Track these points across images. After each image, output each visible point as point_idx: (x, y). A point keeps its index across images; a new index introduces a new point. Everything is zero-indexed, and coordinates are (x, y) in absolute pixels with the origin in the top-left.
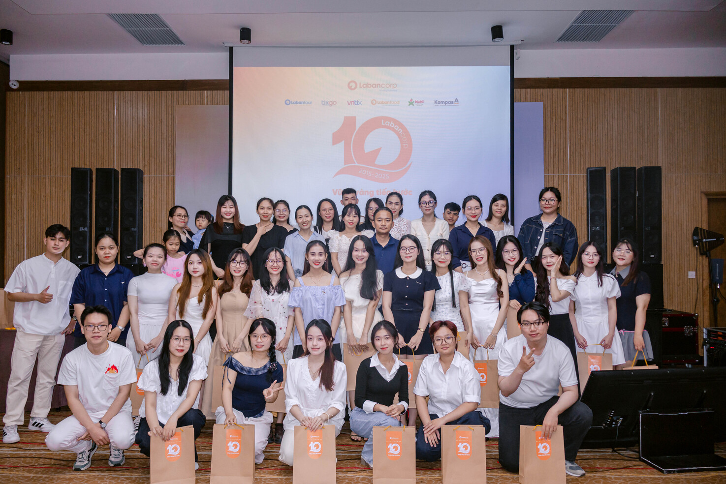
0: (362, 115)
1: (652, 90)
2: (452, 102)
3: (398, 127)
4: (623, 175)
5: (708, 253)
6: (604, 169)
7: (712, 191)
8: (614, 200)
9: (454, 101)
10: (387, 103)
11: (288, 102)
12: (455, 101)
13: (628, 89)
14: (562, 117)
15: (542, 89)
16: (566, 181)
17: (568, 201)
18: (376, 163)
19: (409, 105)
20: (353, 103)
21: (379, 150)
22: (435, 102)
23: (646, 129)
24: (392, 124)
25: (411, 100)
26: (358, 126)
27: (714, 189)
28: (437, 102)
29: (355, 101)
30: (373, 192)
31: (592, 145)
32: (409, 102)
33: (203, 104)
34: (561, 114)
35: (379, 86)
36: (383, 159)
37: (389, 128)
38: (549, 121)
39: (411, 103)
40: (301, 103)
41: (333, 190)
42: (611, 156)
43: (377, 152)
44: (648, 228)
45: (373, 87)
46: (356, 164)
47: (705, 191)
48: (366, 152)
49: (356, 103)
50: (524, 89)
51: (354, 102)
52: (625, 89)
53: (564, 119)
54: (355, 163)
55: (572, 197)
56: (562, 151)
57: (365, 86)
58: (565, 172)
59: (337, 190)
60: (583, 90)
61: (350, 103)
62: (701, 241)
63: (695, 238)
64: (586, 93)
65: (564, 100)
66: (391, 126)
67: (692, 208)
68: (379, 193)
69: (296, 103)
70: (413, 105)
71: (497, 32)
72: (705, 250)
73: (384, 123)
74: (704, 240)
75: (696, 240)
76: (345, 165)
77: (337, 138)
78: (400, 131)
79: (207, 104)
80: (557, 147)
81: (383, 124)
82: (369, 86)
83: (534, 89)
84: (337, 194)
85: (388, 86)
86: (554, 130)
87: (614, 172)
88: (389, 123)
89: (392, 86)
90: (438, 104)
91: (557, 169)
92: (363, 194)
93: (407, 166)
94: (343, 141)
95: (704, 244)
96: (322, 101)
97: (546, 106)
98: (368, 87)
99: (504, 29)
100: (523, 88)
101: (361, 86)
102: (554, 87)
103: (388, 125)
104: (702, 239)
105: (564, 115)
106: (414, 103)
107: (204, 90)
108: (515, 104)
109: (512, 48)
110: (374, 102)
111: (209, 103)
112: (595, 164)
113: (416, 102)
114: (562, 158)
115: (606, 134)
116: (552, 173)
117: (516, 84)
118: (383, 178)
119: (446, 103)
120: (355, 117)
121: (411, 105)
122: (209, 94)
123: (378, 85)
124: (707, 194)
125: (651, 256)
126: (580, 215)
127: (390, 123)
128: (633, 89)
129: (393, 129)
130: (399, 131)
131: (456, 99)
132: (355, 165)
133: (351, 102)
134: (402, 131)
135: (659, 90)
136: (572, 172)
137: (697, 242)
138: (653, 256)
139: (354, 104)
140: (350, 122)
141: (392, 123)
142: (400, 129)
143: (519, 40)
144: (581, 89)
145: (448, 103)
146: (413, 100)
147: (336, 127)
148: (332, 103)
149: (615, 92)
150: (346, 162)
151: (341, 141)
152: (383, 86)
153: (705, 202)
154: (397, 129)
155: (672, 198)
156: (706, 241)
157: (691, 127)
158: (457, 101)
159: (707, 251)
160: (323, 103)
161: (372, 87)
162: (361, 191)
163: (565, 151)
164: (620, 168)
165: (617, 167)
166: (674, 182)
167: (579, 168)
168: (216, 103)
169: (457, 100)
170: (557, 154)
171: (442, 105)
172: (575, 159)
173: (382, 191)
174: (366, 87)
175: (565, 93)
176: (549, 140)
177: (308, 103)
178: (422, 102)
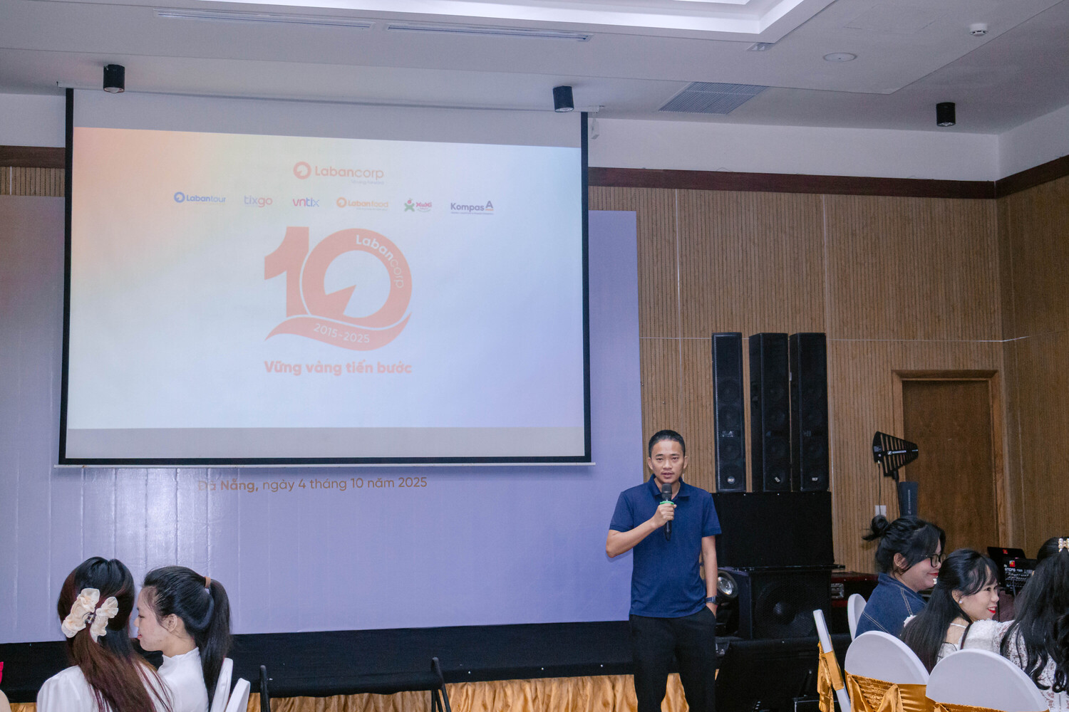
0: (321, 225)
1: (812, 197)
2: (482, 208)
3: (386, 250)
4: (768, 346)
5: (895, 472)
6: (739, 336)
7: (909, 368)
8: (755, 389)
9: (485, 205)
10: (366, 204)
11: (180, 197)
12: (488, 206)
13: (774, 194)
14: (667, 238)
15: (633, 189)
16: (677, 351)
17: (680, 384)
18: (346, 313)
19: (406, 210)
20: (303, 202)
21: (351, 289)
22: (452, 206)
23: (804, 264)
24: (374, 244)
25: (410, 202)
26: (312, 245)
27: (912, 366)
28: (455, 206)
29: (308, 200)
30: (340, 367)
31: (717, 288)
32: (406, 204)
33: (7, 193)
34: (667, 232)
35: (350, 173)
36: (360, 307)
37: (368, 249)
38: (647, 244)
39: (409, 206)
40: (206, 199)
41: (266, 363)
42: (750, 307)
43: (346, 294)
44: (808, 434)
45: (341, 176)
46: (310, 315)
47: (898, 369)
48: (328, 292)
49: (309, 203)
50: (604, 188)
51: (306, 201)
52: (770, 193)
53: (671, 241)
54: (306, 313)
55: (687, 379)
56: (669, 296)
57: (325, 172)
58: (674, 335)
59: (272, 363)
60: (702, 192)
61: (297, 203)
62: (885, 453)
63: (877, 449)
64: (707, 198)
65: (671, 209)
66: (372, 246)
67: (879, 397)
68: (351, 369)
69: (195, 199)
70: (413, 210)
71: (563, 97)
72: (891, 469)
73: (361, 241)
74: (889, 453)
75: (878, 453)
76: (288, 316)
77: (273, 266)
78: (389, 256)
79: (14, 193)
80: (660, 290)
81: (358, 243)
82: (333, 173)
83: (621, 188)
84: (273, 370)
85: (367, 174)
86: (655, 260)
87: (754, 340)
88: (369, 241)
89: (375, 174)
90: (457, 211)
91: (661, 329)
92: (321, 371)
93: (402, 320)
94: (285, 274)
95: (889, 458)
96: (246, 198)
97: (642, 219)
98: (331, 175)
99: (574, 92)
100: (602, 185)
101: (319, 172)
102: (654, 186)
103: (368, 245)
104: (886, 451)
105: (671, 235)
106: (415, 207)
107: (7, 166)
108: (590, 212)
109: (584, 116)
110: (342, 203)
111: (18, 191)
112: (724, 329)
113: (418, 205)
114: (669, 310)
115: (741, 269)
116: (653, 334)
117: (593, 178)
118: (359, 341)
119: (470, 208)
120: (307, 229)
121: (409, 211)
122: (18, 175)
123: (348, 171)
124: (901, 374)
125: (814, 479)
126: (700, 409)
127: (372, 241)
128: (782, 194)
129: (376, 253)
130: (386, 256)
131: (489, 202)
132: (306, 316)
133: (299, 201)
134: (392, 256)
135: (823, 197)
136: (686, 335)
137: (880, 455)
138: (817, 479)
139: (306, 204)
140: (297, 237)
141: (374, 242)
142: (389, 253)
143: (596, 106)
144: (698, 191)
145: (475, 208)
146: (412, 202)
147: (272, 246)
148: (265, 202)
149: (753, 198)
150: (290, 311)
151: (280, 272)
152: (358, 174)
153: (898, 387)
154: (384, 253)
155: (847, 379)
156: (893, 454)
157: (874, 261)
158: (491, 206)
159: (894, 469)
160: (248, 201)
161: (338, 175)
162: (317, 366)
163: (673, 298)
164: (764, 334)
165: (759, 332)
166: (850, 353)
167: (698, 326)
168: (33, 191)
169: (489, 205)
170: (660, 302)
171: (464, 211)
172: (690, 310)
173: (356, 365)
174: (327, 174)
175: (673, 195)
176: (647, 276)
177: (218, 199)
178: (428, 205)
